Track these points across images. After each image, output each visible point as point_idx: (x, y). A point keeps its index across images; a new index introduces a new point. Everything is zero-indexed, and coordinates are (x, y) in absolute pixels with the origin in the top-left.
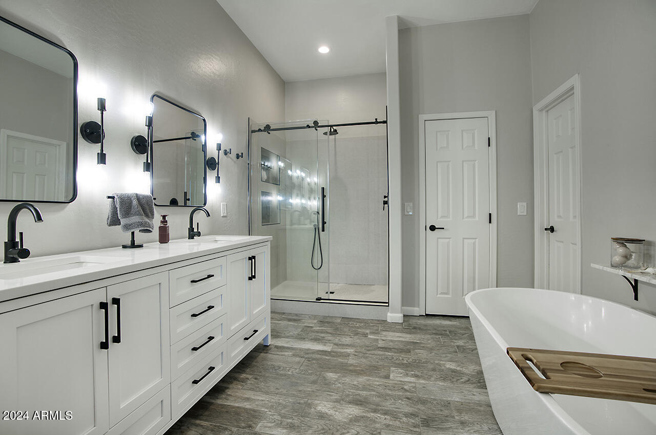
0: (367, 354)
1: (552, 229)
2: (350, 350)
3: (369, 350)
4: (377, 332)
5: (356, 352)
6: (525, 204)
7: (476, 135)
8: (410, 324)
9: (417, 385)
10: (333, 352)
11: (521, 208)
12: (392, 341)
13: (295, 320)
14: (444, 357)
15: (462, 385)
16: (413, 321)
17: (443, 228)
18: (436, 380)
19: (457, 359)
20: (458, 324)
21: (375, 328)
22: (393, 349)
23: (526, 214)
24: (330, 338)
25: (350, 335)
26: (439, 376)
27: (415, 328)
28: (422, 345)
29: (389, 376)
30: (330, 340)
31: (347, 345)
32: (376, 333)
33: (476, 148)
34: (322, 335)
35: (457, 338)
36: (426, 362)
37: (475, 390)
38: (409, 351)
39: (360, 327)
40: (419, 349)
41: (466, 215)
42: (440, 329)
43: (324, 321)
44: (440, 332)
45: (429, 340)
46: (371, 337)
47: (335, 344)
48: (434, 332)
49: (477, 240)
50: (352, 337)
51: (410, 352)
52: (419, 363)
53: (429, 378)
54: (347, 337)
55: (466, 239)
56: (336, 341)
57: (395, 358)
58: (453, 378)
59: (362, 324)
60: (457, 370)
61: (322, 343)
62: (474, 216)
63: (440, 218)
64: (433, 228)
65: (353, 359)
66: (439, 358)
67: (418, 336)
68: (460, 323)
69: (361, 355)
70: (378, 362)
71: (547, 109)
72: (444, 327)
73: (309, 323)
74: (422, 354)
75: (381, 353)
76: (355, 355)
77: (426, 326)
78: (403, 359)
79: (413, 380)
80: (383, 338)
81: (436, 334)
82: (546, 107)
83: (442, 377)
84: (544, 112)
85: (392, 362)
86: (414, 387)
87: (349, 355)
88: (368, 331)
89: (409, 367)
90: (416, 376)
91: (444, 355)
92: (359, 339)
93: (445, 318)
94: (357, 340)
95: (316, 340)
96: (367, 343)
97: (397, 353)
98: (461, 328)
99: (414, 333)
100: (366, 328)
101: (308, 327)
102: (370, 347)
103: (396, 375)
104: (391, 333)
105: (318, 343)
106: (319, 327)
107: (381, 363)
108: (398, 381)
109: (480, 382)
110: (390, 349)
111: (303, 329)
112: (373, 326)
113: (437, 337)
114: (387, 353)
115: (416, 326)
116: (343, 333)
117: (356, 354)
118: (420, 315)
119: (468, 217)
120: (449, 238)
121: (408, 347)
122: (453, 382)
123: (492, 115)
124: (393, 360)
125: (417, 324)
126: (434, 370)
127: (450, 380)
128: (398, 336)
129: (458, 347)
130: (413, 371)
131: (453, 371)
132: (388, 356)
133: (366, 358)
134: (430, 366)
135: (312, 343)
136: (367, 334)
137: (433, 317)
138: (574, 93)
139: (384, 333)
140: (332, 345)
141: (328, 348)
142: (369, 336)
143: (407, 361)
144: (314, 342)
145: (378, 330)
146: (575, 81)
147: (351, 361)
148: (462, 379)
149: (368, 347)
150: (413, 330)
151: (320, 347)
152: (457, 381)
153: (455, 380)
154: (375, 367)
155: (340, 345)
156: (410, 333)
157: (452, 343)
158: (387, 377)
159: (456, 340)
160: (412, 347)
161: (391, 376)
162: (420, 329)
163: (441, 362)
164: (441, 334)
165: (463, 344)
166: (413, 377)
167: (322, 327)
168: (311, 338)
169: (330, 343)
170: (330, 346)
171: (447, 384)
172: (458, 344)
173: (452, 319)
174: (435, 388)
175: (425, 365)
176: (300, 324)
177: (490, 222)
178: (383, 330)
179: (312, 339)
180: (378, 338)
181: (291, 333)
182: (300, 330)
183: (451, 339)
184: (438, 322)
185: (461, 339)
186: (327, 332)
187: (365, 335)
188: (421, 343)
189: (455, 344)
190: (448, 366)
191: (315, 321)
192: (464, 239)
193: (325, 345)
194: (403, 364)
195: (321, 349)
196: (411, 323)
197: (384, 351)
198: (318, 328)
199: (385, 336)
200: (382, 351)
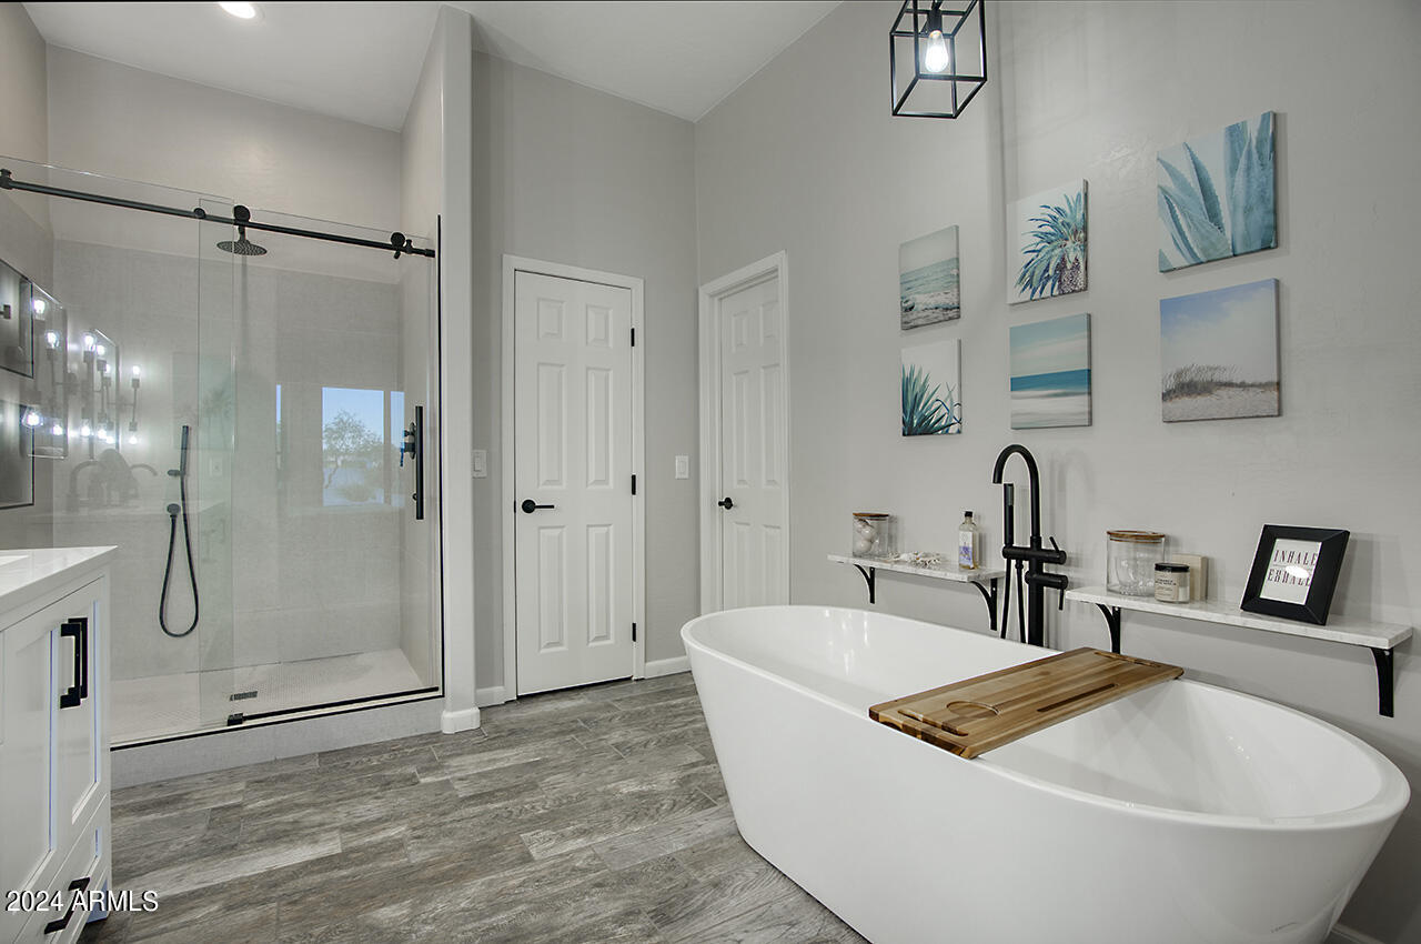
0: (445, 824)
1: (728, 503)
2: (395, 831)
3: (444, 814)
4: (433, 765)
5: (414, 829)
6: (687, 458)
7: (611, 319)
8: (497, 726)
9: (598, 850)
10: (353, 850)
11: (681, 466)
12: (482, 775)
13: (160, 805)
14: (606, 775)
15: (670, 817)
16: (499, 718)
17: (552, 507)
18: (623, 825)
19: (631, 771)
20: (589, 702)
21: (424, 756)
22: (498, 791)
23: (687, 476)
24: (318, 818)
25: (369, 793)
26: (623, 817)
27: (512, 732)
28: (553, 764)
29: (528, 853)
30: (321, 825)
31: (379, 821)
32: (437, 768)
33: (611, 345)
34: (290, 817)
35: (604, 730)
36: (582, 797)
37: (696, 816)
38: (533, 786)
39: (384, 766)
40: (549, 775)
41: (591, 480)
42: (561, 720)
43: (268, 776)
44: (564, 729)
45: (557, 749)
46: (428, 780)
47: (343, 829)
48: (555, 730)
49: (611, 527)
50: (379, 794)
51: (537, 786)
52: (570, 802)
53: (607, 826)
54: (365, 799)
55: (592, 526)
56: (342, 817)
57: (516, 812)
58: (648, 809)
59: (386, 756)
60: (643, 791)
61: (302, 838)
62: (605, 482)
63: (544, 484)
64: (529, 507)
65: (419, 849)
66: (599, 779)
67: (531, 747)
68: (589, 699)
69: (432, 832)
70: (483, 833)
71: (721, 295)
72: (566, 715)
73: (223, 797)
74: (564, 782)
75: (478, 809)
76: (418, 837)
77: (532, 720)
78: (533, 808)
79: (581, 842)
80: (458, 775)
81: (562, 733)
82: (720, 293)
83: (628, 816)
84: (716, 299)
85: (514, 821)
86: (596, 856)
87: (398, 845)
88: (412, 769)
89: (555, 819)
90: (583, 833)
91: (605, 771)
92: (402, 794)
93: (558, 695)
94: (400, 800)
95: (275, 838)
96: (430, 799)
97: (512, 797)
98: (598, 709)
99: (518, 744)
100: (402, 764)
101: (228, 808)
102: (441, 804)
103: (541, 847)
104: (469, 759)
105: (291, 840)
106: (265, 797)
107: (493, 833)
108: (554, 857)
109: (693, 800)
110: (491, 794)
111: (212, 820)
112: (416, 753)
113: (568, 738)
114: (491, 806)
115: (512, 726)
116: (347, 794)
117: (419, 833)
118: (507, 702)
119: (597, 482)
120: (563, 527)
121: (527, 776)
122: (652, 817)
123: (638, 285)
124: (513, 817)
125: (512, 723)
126: (606, 807)
127: (646, 814)
128: (489, 761)
129: (617, 746)
130: (569, 825)
131: (641, 795)
132: (498, 812)
133: (450, 833)
134: (596, 802)
135: (272, 850)
136: (414, 776)
137: (534, 699)
138: (777, 277)
139: (454, 762)
140: (336, 833)
141: (331, 846)
142: (422, 781)
143: (544, 808)
144: (274, 846)
145: (433, 759)
146: (779, 259)
147: (417, 855)
148: (662, 805)
149: (436, 806)
150: (512, 738)
151: (302, 854)
152: (657, 812)
153: (652, 811)
154: (485, 846)
155: (359, 825)
156: (511, 746)
157: (603, 743)
158: (526, 859)
159: (605, 734)
160: (534, 775)
161: (533, 852)
162: (523, 730)
163: (609, 786)
164: (572, 731)
165: (621, 739)
166: (578, 837)
167: (270, 795)
168: (254, 838)
169: (326, 831)
170: (334, 838)
171: (646, 825)
172: (613, 741)
173: (572, 694)
174: (630, 842)
175: (584, 802)
176: (189, 810)
177: (634, 492)
178: (449, 756)
179: (261, 841)
180: (445, 778)
181: (172, 848)
182: (202, 827)
183: (597, 735)
184: (548, 707)
185: (612, 729)
186: (297, 805)
187: (411, 781)
188: (547, 760)
189: (610, 743)
190: (625, 791)
191: (241, 786)
192: (588, 526)
193: (316, 842)
194: (540, 817)
195: (312, 858)
196: (497, 723)
197: (481, 804)
198: (261, 803)
199: (460, 768)
200: (476, 805)
